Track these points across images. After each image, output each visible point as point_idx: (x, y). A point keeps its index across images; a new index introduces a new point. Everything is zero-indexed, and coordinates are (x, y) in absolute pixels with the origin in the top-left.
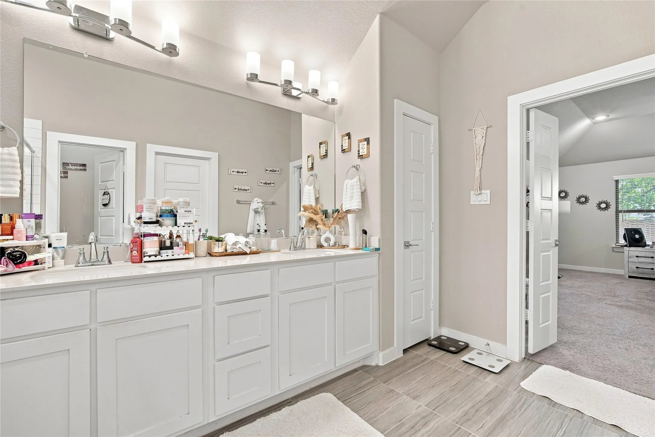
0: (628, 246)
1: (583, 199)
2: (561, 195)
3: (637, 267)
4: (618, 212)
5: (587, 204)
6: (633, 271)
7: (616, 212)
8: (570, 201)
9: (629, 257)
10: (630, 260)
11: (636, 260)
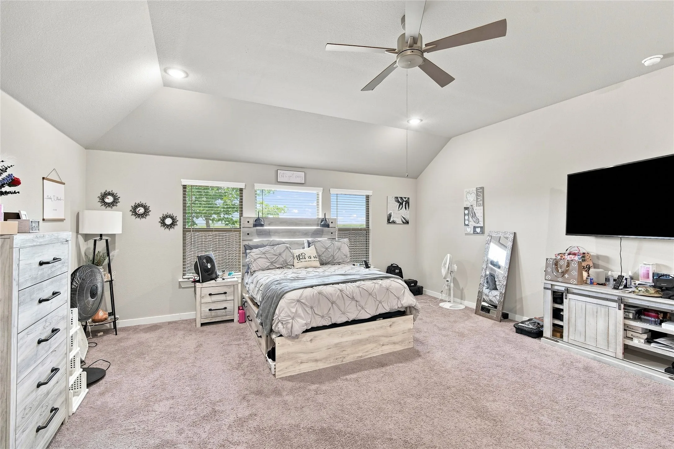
0: (201, 282)
1: (141, 210)
2: (107, 200)
3: (210, 310)
4: (185, 231)
5: (148, 217)
6: (206, 316)
7: (184, 231)
8: (121, 213)
9: (202, 297)
10: (203, 301)
11: (209, 299)
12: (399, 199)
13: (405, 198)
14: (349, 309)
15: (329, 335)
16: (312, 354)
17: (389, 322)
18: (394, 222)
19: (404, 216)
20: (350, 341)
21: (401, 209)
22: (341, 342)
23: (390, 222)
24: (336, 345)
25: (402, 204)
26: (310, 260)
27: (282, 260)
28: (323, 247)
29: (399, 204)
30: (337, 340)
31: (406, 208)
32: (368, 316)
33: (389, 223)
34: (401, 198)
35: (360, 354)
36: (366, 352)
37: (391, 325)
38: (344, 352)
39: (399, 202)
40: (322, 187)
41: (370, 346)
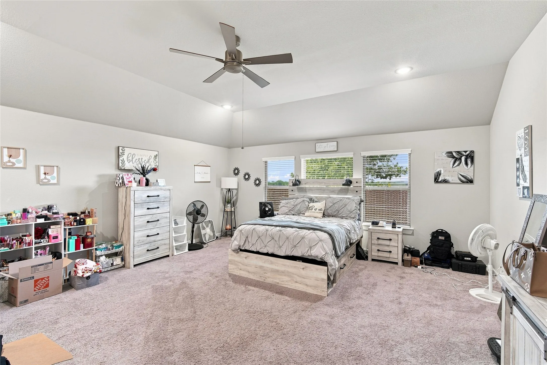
1: (247, 176)
2: (235, 172)
12: (454, 154)
13: (466, 152)
14: (269, 245)
15: (257, 258)
16: (246, 267)
17: (302, 265)
18: (445, 181)
19: (463, 174)
20: (270, 268)
21: (459, 165)
22: (264, 267)
23: (440, 180)
24: (261, 267)
25: (460, 159)
26: (315, 211)
27: (297, 209)
28: (331, 203)
29: (453, 160)
30: (261, 264)
31: (466, 164)
32: (282, 254)
33: (437, 182)
34: (458, 152)
35: (278, 281)
36: (282, 281)
37: (303, 268)
38: (266, 274)
39: (453, 157)
40: (352, 152)
41: (286, 278)
